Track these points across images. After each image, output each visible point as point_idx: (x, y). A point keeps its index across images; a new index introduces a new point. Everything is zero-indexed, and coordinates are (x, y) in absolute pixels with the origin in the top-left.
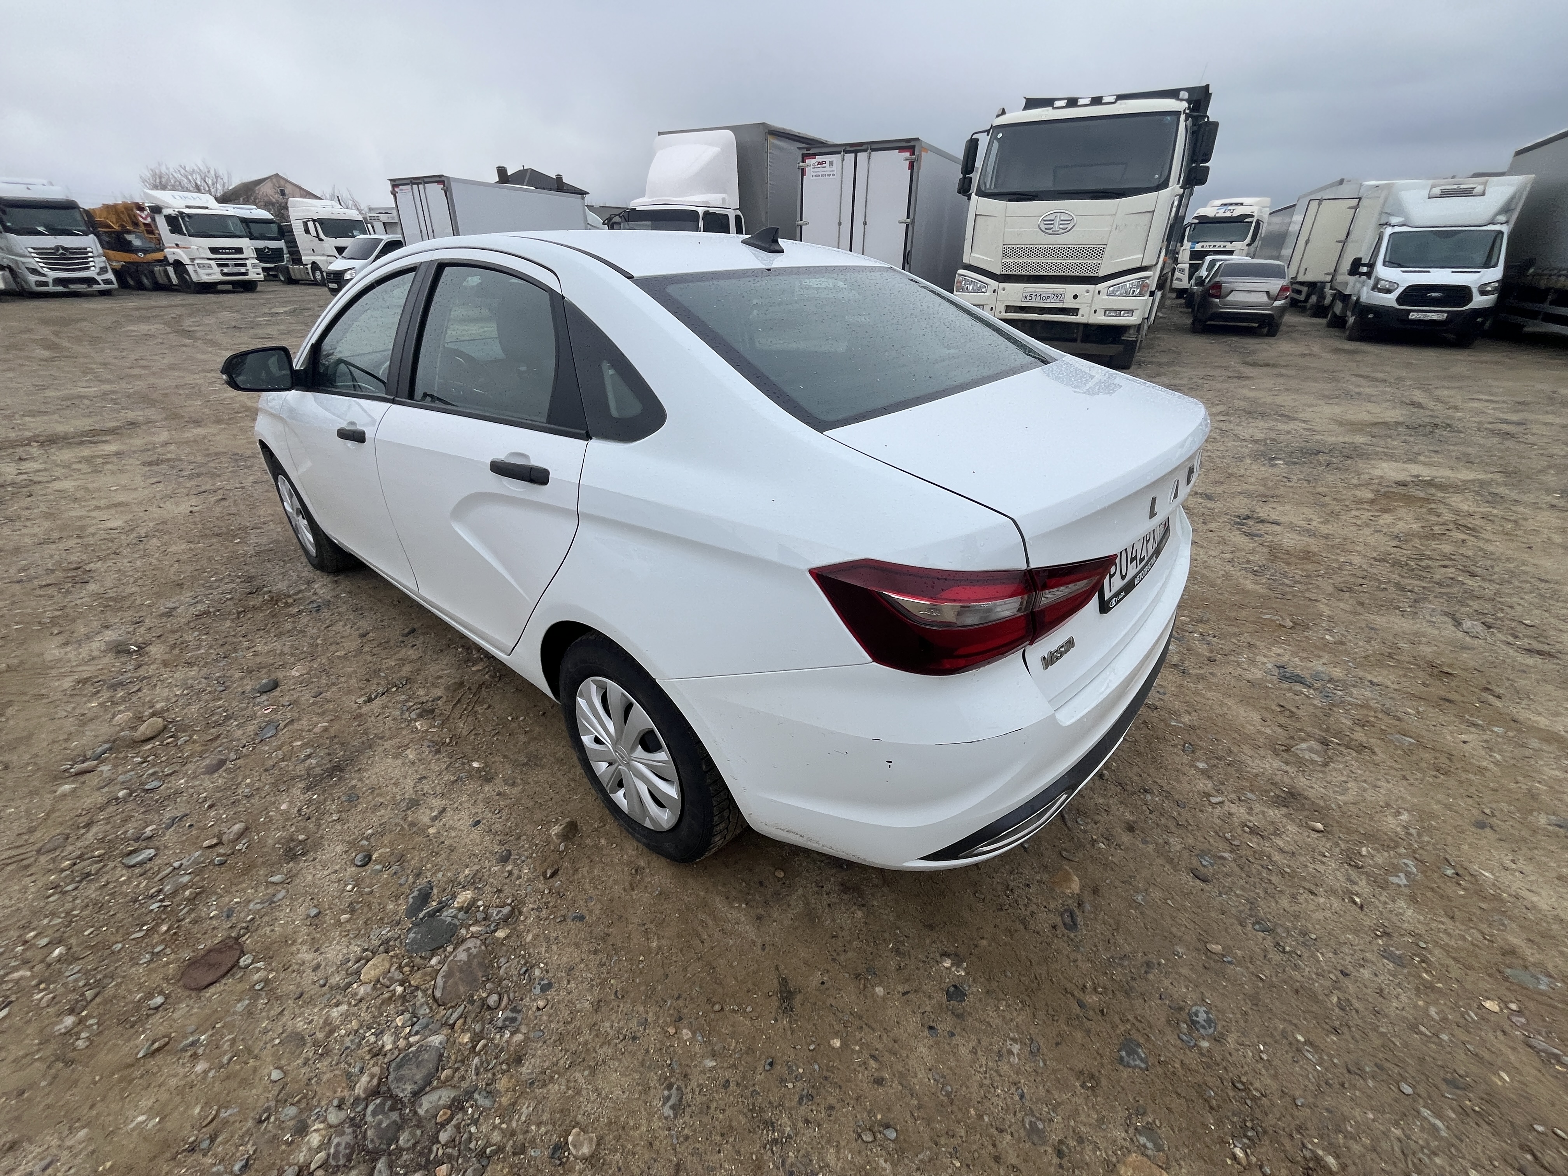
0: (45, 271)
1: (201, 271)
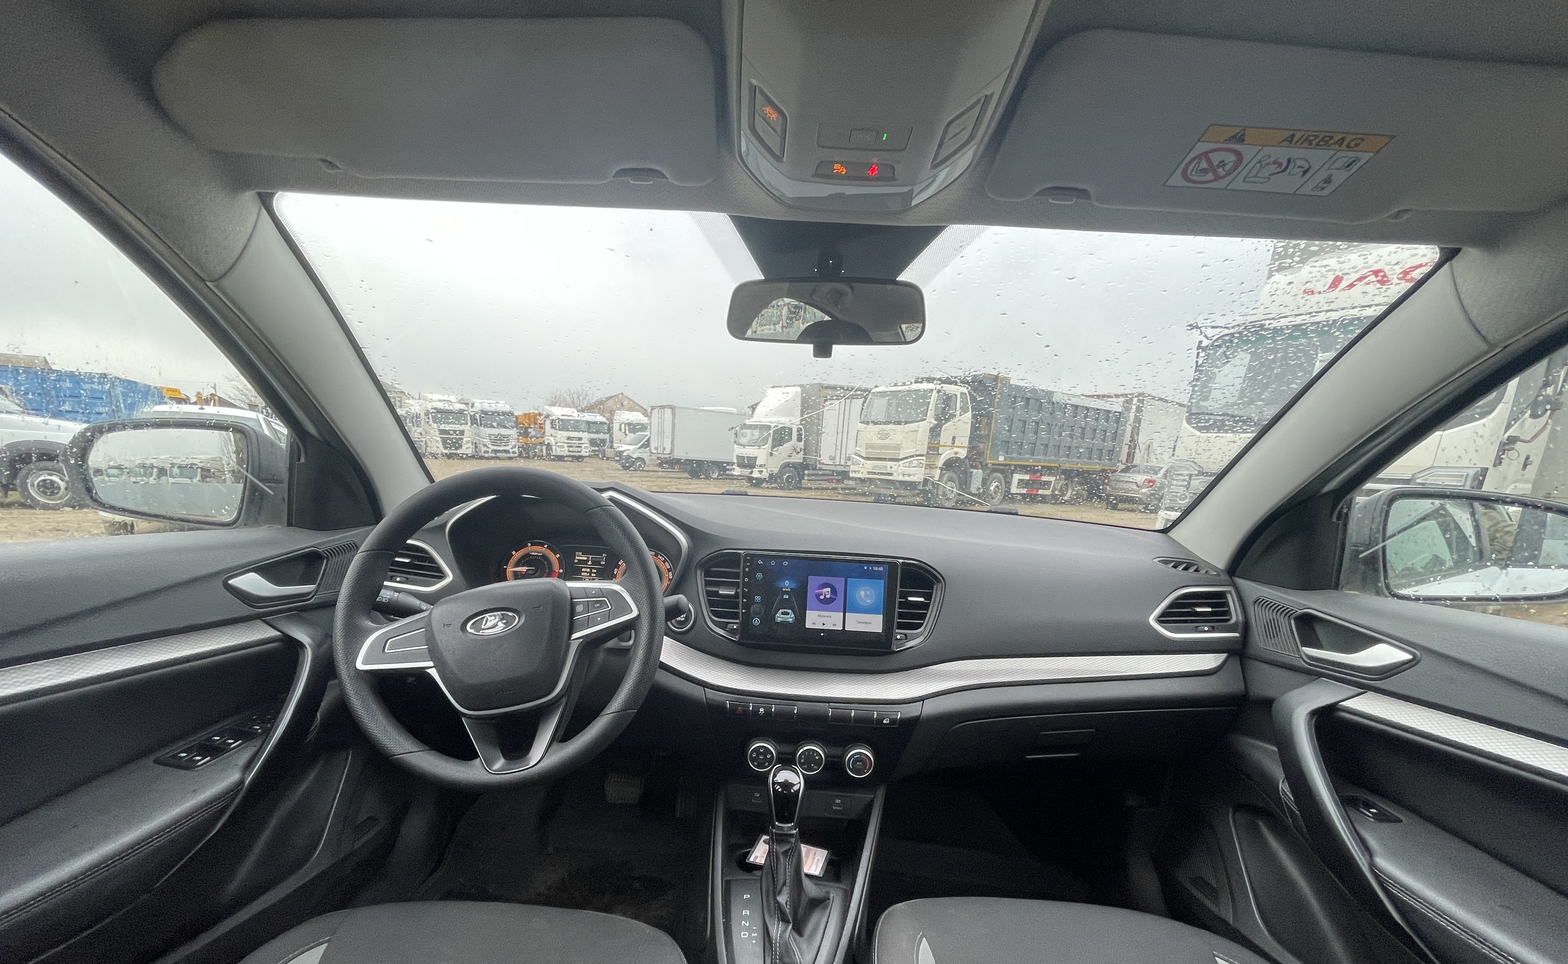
0: (490, 446)
1: (558, 449)
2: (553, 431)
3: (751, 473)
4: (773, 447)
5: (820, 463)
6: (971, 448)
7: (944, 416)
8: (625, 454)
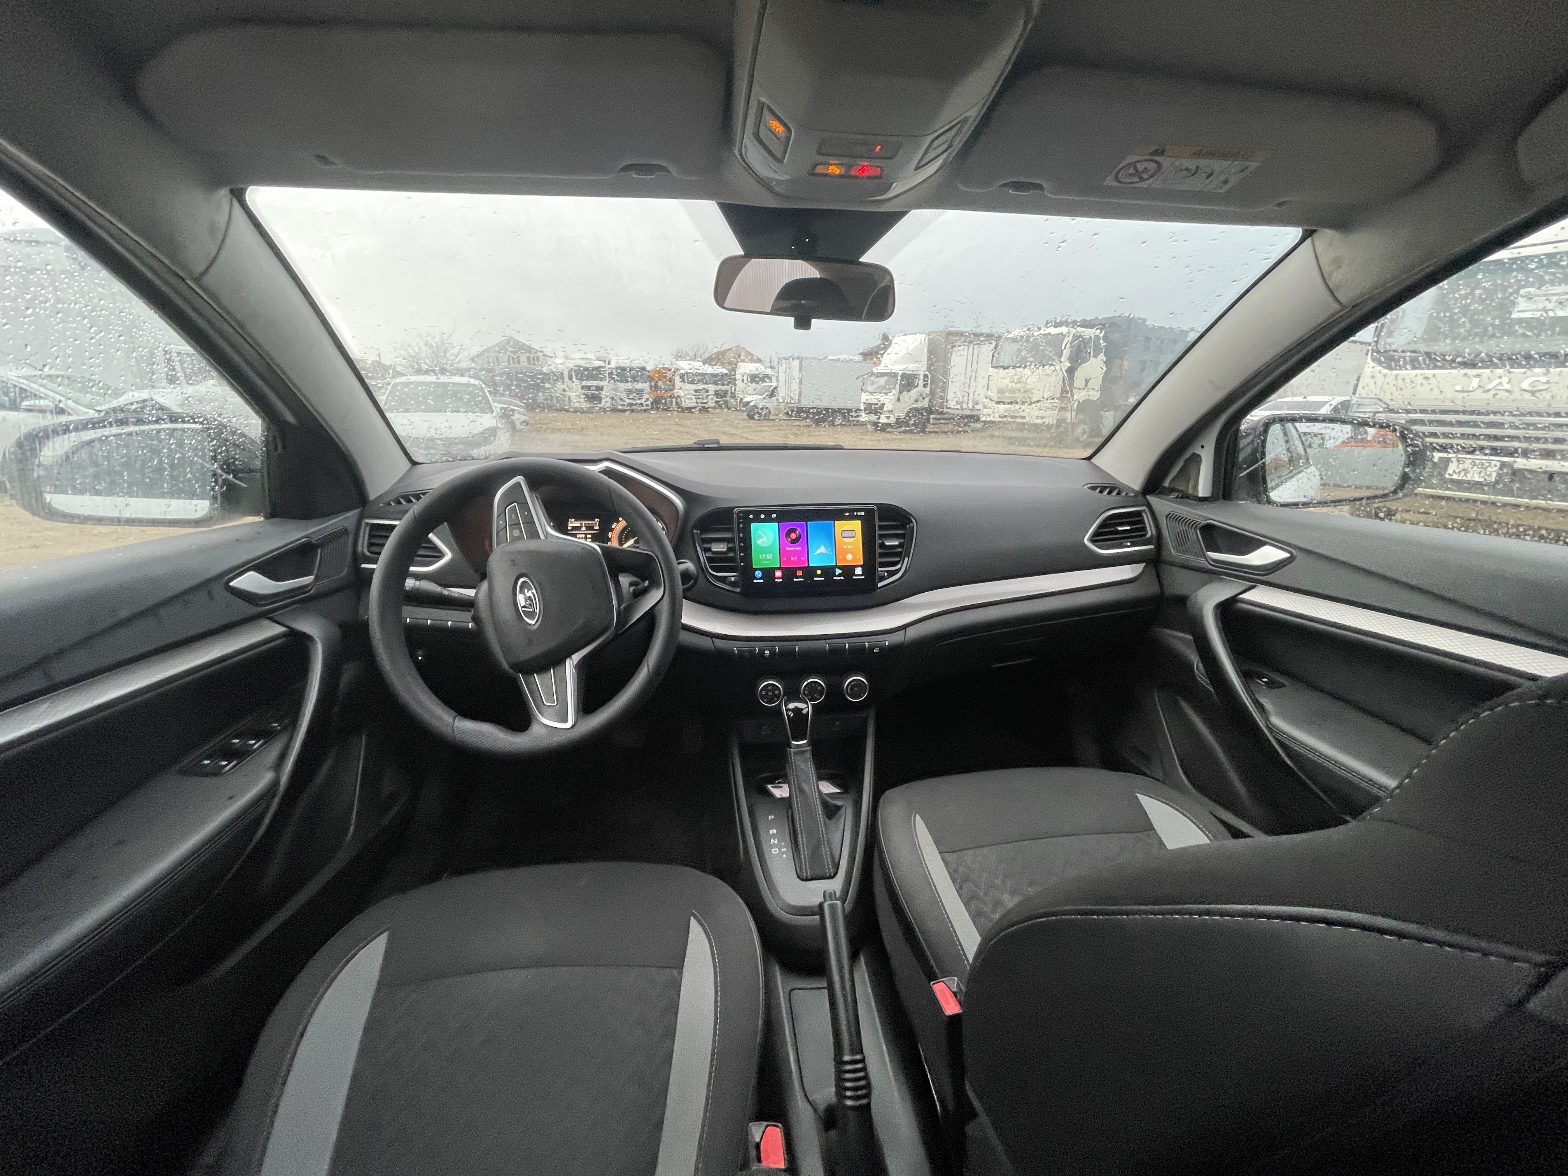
0: (626, 399)
1: (687, 401)
2: (682, 383)
3: (879, 418)
4: (900, 393)
5: (947, 408)
6: (1103, 389)
7: (1078, 357)
8: (751, 404)
